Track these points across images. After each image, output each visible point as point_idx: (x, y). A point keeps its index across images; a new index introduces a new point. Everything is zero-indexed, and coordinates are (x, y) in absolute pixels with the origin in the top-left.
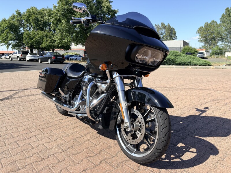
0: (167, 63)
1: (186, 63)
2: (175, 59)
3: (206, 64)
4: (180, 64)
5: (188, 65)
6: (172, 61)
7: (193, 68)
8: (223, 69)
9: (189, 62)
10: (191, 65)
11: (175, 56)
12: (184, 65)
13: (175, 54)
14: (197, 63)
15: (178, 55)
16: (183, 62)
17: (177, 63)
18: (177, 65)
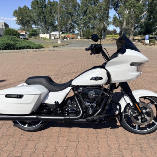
0: (8, 48)
1: (25, 47)
2: (15, 44)
3: (40, 47)
4: (20, 48)
5: (27, 49)
6: (13, 46)
7: (34, 51)
8: (53, 50)
9: (27, 46)
10: (29, 48)
11: (14, 40)
12: (24, 49)
13: (13, 39)
14: (34, 46)
15: (16, 40)
16: (23, 47)
17: (18, 48)
18: (18, 49)
